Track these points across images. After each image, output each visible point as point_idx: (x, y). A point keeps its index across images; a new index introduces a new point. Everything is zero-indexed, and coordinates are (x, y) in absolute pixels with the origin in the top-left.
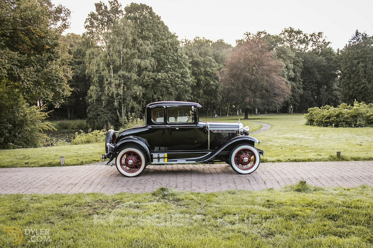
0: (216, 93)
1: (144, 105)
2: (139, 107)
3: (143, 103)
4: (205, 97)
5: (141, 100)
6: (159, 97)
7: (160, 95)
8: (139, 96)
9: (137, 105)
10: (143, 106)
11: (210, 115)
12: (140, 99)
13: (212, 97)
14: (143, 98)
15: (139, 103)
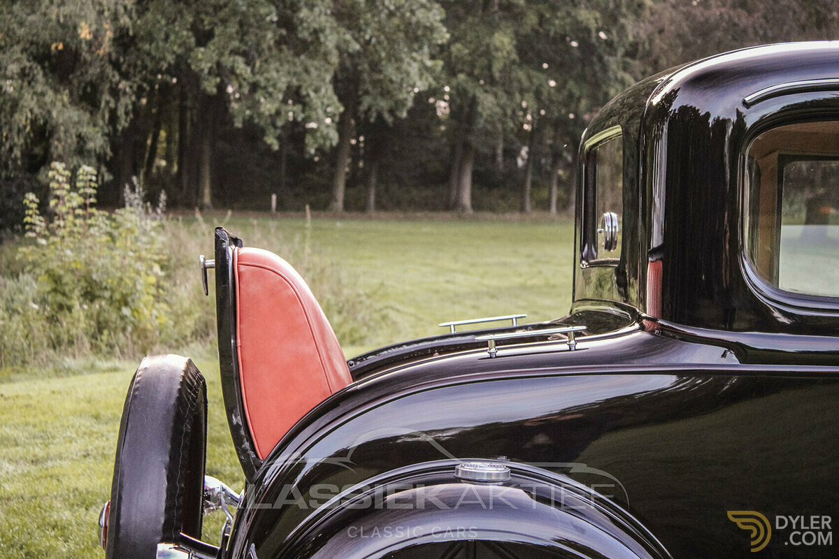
0: (600, 59)
1: (121, 112)
2: (86, 130)
3: (117, 101)
4: (526, 83)
5: (102, 76)
6: (227, 61)
7: (234, 52)
8: (90, 52)
9: (74, 114)
10: (114, 119)
11: (544, 205)
12: (93, 71)
13: (571, 84)
14: (116, 65)
15: (88, 98)
